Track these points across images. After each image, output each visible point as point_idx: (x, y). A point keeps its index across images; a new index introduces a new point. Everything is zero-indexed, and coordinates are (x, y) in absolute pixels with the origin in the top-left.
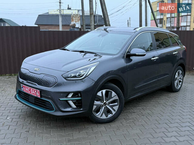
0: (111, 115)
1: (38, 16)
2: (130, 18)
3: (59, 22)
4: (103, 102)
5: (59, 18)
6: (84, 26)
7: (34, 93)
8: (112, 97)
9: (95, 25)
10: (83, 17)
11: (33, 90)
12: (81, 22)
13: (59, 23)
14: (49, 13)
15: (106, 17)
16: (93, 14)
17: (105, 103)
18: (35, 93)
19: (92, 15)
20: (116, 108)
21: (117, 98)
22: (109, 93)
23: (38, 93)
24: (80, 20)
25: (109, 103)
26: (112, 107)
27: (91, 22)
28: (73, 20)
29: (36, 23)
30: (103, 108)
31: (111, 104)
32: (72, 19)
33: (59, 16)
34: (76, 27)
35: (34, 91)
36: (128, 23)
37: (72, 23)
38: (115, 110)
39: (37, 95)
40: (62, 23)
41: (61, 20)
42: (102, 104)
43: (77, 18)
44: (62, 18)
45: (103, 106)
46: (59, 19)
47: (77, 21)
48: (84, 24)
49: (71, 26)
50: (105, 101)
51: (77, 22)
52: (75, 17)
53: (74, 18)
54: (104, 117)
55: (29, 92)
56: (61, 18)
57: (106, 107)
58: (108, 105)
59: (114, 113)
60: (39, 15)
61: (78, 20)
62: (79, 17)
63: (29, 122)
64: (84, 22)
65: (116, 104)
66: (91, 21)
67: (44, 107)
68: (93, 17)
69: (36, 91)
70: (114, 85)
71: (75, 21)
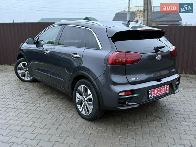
33: (127, 13)
41: (129, 17)
43: (140, 15)
51: (141, 18)
56: (129, 15)
60: (116, 13)
61: (142, 16)
71: (139, 17)
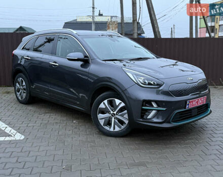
1: (64, 24)
2: (174, 26)
10: (123, 25)
12: (118, 30)
14: (78, 20)
15: (155, 23)
16: (136, 20)
19: (135, 22)
24: (118, 27)
27: (133, 30)
28: (109, 28)
46: (91, 27)
48: (123, 32)
52: (112, 24)
53: (110, 26)
62: (116, 24)
64: (123, 30)
66: (134, 28)
68: (136, 24)
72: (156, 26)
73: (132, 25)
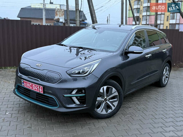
0: (111, 110)
2: (109, 15)
3: (42, 15)
4: (104, 98)
5: (42, 11)
6: (69, 21)
7: (36, 89)
8: (113, 93)
9: (80, 21)
10: (68, 13)
11: (35, 86)
12: (64, 17)
13: (42, 17)
14: (32, 7)
17: (106, 99)
18: (38, 89)
19: (78, 11)
20: (116, 104)
21: (117, 94)
22: (110, 89)
23: (40, 89)
24: (64, 14)
25: (109, 99)
26: (112, 102)
27: (77, 18)
28: (57, 15)
29: (18, 16)
30: (104, 103)
31: (111, 99)
32: (56, 13)
34: (60, 21)
35: (37, 87)
36: (108, 19)
37: (55, 17)
38: (114, 106)
39: (40, 91)
40: (46, 17)
41: (45, 14)
42: (103, 99)
43: (61, 13)
44: (45, 12)
45: (103, 102)
46: (42, 13)
47: (61, 15)
48: (68, 19)
49: (55, 20)
50: (105, 97)
51: (61, 17)
53: (58, 13)
54: (104, 112)
55: (31, 88)
57: (107, 102)
58: (108, 101)
59: (113, 108)
60: (21, 9)
62: (63, 12)
63: (29, 117)
64: (68, 17)
65: (116, 99)
66: (77, 16)
67: (46, 103)
69: (38, 87)
70: (115, 82)
71: (59, 15)
72: (94, 15)
73: (75, 12)
